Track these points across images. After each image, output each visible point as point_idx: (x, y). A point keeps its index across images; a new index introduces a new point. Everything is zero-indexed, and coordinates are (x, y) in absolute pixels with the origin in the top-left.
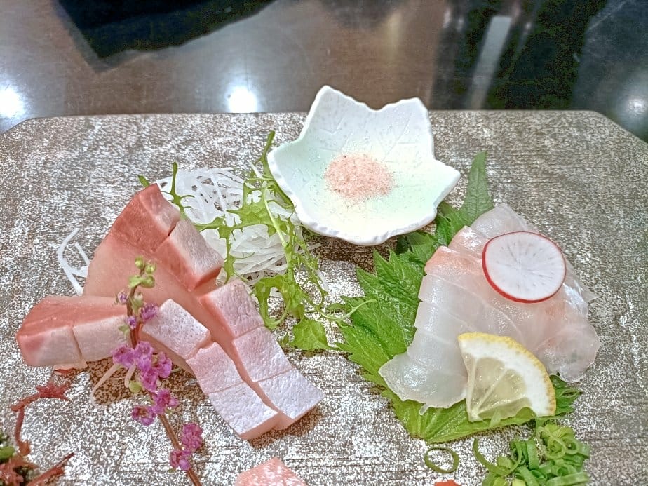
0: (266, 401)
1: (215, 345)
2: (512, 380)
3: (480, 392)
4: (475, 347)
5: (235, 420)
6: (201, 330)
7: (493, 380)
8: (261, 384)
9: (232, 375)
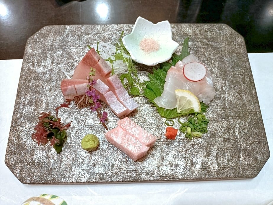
0: (124, 106)
1: (111, 91)
2: (189, 102)
3: (180, 106)
4: (179, 93)
5: (116, 110)
6: (107, 87)
7: (184, 102)
8: (123, 102)
9: (115, 99)
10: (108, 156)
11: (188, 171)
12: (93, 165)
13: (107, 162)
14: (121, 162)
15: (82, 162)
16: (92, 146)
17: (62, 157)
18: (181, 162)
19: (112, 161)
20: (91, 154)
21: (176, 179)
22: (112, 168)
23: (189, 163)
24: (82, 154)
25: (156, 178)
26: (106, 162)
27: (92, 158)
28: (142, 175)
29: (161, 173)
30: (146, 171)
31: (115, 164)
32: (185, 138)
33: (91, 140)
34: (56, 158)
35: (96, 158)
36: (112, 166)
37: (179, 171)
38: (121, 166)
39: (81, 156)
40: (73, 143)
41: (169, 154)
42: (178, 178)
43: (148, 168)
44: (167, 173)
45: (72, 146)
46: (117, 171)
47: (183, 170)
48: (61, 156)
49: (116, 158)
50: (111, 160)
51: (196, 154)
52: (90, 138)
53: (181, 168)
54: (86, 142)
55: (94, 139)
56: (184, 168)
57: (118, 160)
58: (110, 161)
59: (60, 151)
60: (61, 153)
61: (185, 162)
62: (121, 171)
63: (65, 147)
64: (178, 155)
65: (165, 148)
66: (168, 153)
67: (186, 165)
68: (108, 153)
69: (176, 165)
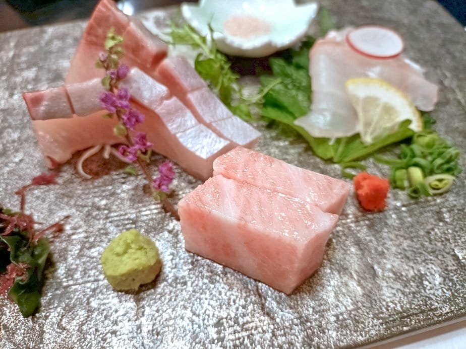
0: (220, 135)
1: (174, 99)
2: (388, 110)
3: (368, 124)
4: (359, 89)
5: (200, 150)
6: (162, 89)
8: (214, 124)
9: (190, 120)
10: (198, 295)
11: (458, 287)
12: (153, 335)
13: (198, 316)
14: (244, 307)
15: (114, 333)
16: (137, 261)
17: (41, 328)
18: (427, 266)
19: (214, 308)
20: (138, 301)
21: (436, 319)
22: (219, 333)
23: (450, 263)
24: (110, 305)
25: (373, 332)
26: (194, 318)
27: (146, 313)
28: (326, 331)
29: (382, 313)
30: (334, 316)
31: (226, 318)
32: (412, 202)
33: (133, 246)
34: (20, 338)
35: (158, 311)
36: (218, 324)
37: (432, 292)
38: (248, 318)
39: (105, 313)
40: (77, 280)
41: (385, 251)
42: (441, 315)
43: (337, 306)
44: (402, 307)
45: (74, 287)
46: (239, 339)
47: (443, 286)
48: (37, 328)
49: (225, 297)
50: (210, 308)
51: (459, 236)
52: (129, 241)
53: (437, 283)
54: (118, 255)
55: (142, 244)
56: (445, 280)
57: (234, 301)
58: (207, 312)
59: (32, 310)
60: (37, 315)
61: (439, 262)
62: (252, 334)
63: (49, 294)
64: (411, 249)
65: (368, 238)
66: (380, 249)
67: (446, 270)
68: (197, 285)
69: (417, 278)
